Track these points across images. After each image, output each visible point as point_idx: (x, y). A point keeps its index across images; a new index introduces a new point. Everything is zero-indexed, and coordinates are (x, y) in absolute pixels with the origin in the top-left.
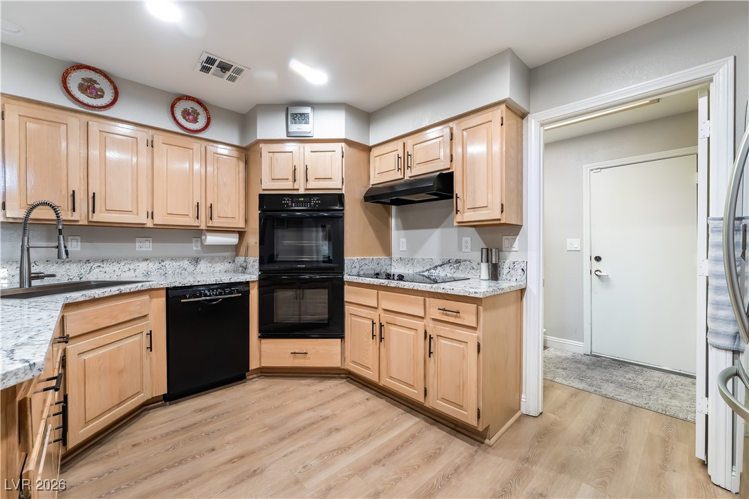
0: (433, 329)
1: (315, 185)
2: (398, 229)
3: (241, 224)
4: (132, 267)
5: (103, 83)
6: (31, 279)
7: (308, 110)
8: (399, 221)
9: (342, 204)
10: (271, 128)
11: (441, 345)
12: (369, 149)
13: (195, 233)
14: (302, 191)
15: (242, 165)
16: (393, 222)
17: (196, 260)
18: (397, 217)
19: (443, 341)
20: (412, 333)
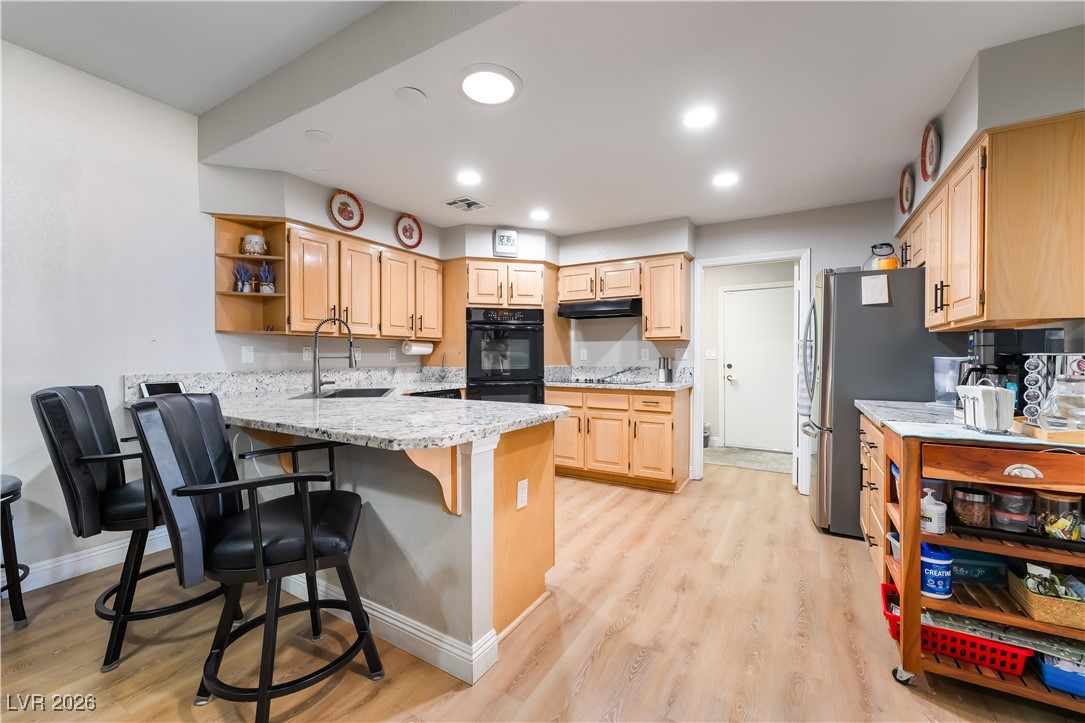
0: (636, 417)
1: (519, 301)
2: (577, 340)
3: (438, 335)
4: (348, 376)
5: (353, 207)
6: (322, 384)
7: (512, 234)
8: (580, 333)
9: (542, 319)
10: (478, 246)
11: (643, 429)
12: (558, 268)
13: (399, 342)
14: (505, 306)
15: (440, 277)
16: (572, 333)
17: (393, 370)
18: (576, 329)
19: (645, 425)
20: (617, 423)
